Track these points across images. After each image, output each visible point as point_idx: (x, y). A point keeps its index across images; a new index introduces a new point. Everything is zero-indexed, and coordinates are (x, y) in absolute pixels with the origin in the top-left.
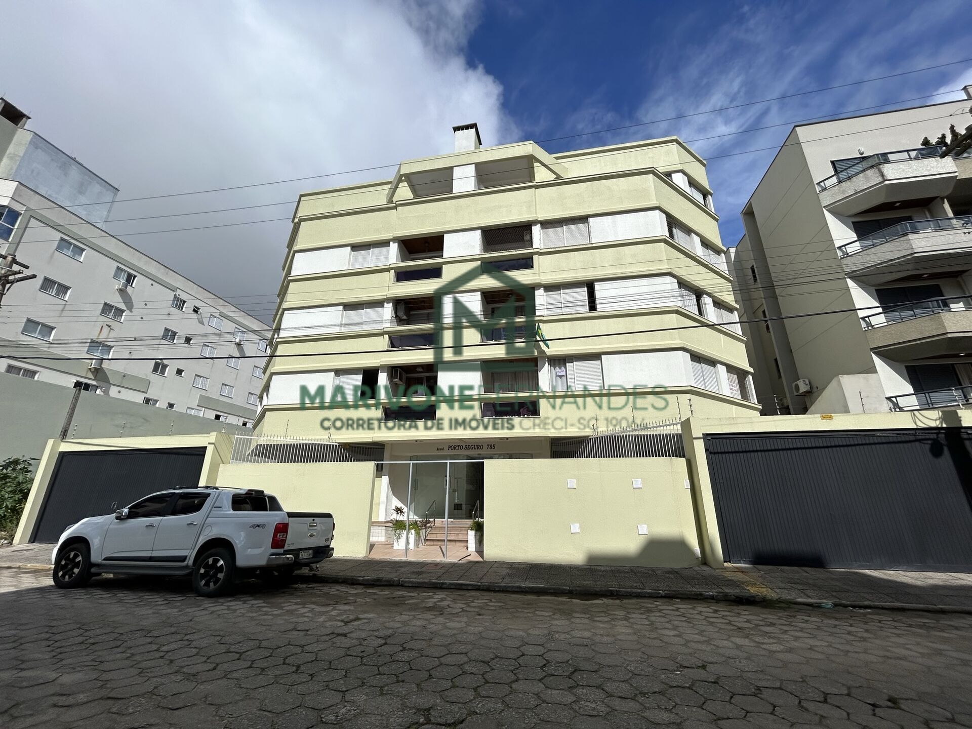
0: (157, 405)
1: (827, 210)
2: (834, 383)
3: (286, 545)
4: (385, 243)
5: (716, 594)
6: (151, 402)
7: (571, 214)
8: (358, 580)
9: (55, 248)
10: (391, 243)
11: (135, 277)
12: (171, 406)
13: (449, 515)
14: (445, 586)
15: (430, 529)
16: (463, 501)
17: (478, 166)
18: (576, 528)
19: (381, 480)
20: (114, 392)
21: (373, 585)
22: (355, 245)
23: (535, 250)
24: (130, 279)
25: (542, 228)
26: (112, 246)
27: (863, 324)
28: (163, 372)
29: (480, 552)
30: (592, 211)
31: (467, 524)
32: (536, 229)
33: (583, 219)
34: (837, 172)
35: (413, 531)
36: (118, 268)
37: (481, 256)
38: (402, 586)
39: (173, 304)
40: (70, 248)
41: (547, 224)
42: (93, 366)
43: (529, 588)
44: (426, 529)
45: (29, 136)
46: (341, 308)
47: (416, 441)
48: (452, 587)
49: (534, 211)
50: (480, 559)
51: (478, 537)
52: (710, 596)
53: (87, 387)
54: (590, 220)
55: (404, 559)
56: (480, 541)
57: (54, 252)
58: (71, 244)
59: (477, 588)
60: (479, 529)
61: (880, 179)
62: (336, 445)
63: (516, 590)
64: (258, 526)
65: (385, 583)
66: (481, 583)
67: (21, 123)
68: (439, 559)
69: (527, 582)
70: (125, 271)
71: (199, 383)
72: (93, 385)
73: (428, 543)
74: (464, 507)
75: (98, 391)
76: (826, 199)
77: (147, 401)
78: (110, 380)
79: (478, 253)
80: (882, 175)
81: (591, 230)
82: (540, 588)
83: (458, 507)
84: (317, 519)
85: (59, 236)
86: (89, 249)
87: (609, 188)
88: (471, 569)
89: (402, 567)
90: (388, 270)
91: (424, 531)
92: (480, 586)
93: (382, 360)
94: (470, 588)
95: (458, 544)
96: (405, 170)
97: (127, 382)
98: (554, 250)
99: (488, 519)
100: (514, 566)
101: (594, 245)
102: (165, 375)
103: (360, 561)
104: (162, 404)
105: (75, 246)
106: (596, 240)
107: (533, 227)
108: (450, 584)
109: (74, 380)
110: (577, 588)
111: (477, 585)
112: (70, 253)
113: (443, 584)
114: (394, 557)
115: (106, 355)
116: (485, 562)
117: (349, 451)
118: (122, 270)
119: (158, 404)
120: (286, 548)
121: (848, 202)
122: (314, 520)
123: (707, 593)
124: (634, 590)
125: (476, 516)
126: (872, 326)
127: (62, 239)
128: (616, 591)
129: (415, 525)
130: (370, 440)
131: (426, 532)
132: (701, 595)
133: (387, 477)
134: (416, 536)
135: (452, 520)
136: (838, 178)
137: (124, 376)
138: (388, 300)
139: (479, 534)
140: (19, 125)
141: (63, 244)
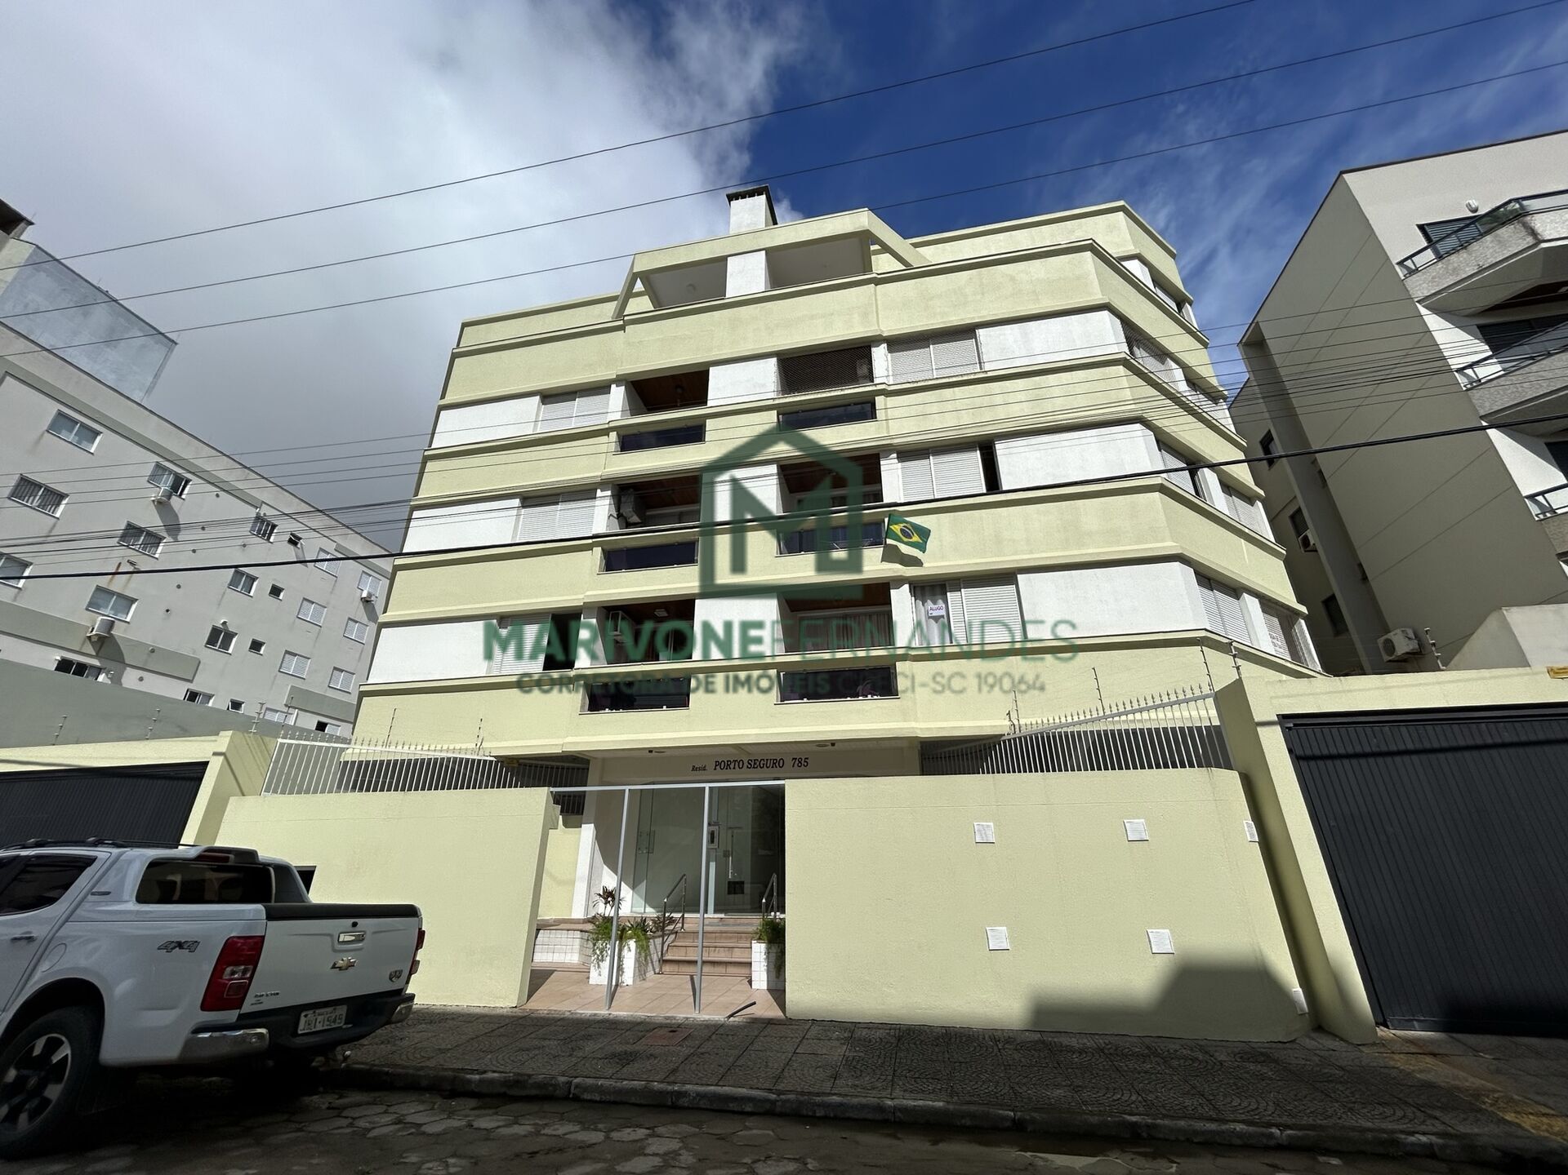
0: (210, 704)
1: (1426, 307)
2: (1492, 623)
3: (250, 1000)
4: (601, 388)
5: (1440, 1141)
6: (199, 699)
7: (944, 322)
8: (469, 1081)
9: (46, 428)
10: (613, 386)
11: (188, 481)
12: (236, 705)
13: (716, 905)
14: (684, 1102)
15: (673, 936)
16: (746, 877)
17: (773, 254)
18: (999, 937)
19: (580, 831)
20: (130, 679)
21: (504, 1095)
22: (548, 393)
23: (879, 387)
24: (179, 485)
25: (891, 350)
26: (151, 429)
27: (1534, 510)
28: (226, 645)
29: (777, 991)
30: (984, 316)
31: (751, 925)
32: (879, 354)
33: (967, 332)
34: (1431, 243)
35: (632, 944)
36: (158, 466)
37: (777, 402)
38: (577, 1099)
39: (252, 529)
40: (73, 429)
41: (897, 343)
42: (94, 633)
43: (905, 1110)
44: (663, 936)
45: (27, 250)
46: (516, 502)
47: (651, 751)
48: (702, 1104)
49: (875, 319)
50: (778, 1013)
51: (773, 957)
52: (1424, 1145)
53: (81, 669)
54: (981, 332)
55: (603, 1012)
56: (777, 966)
57: (42, 435)
58: (76, 422)
59: (768, 1111)
60: (775, 936)
61: (1530, 240)
62: (491, 762)
63: (870, 1116)
64: (180, 945)
65: (534, 1092)
66: (779, 1093)
67: (15, 231)
68: (684, 1012)
69: (898, 1092)
70: (171, 472)
71: (292, 665)
72: (93, 667)
73: (667, 968)
74: (747, 887)
75: (101, 678)
76: (1420, 287)
77: (193, 696)
78: (125, 657)
79: (772, 395)
80: (1533, 233)
81: (983, 349)
82: (935, 1112)
83: (735, 887)
84: (363, 923)
85: (53, 408)
86: (109, 432)
87: (1012, 279)
88: (756, 1046)
89: (588, 1037)
90: (604, 432)
91: (659, 941)
92: (773, 1102)
93: (588, 593)
94: (748, 1109)
95: (731, 970)
96: (642, 265)
97: (157, 660)
98: (915, 385)
99: (794, 916)
100: (858, 1034)
101: (990, 374)
102: (230, 651)
103: (501, 1017)
104: (219, 703)
105: (83, 425)
106: (992, 367)
107: (873, 349)
108: (699, 1095)
109: (58, 656)
110: (1035, 1115)
111: (767, 1100)
112: (72, 437)
113: (680, 1094)
114: (583, 1006)
115: (123, 613)
116: (788, 1022)
117: (518, 773)
118: (165, 469)
119: (211, 701)
120: (247, 1007)
121: (1466, 287)
122: (355, 925)
123: (1412, 1139)
124: (1200, 1125)
125: (769, 908)
126: (1553, 511)
127: (60, 414)
128: (1148, 1126)
129: (640, 929)
130: (558, 750)
131: (663, 943)
132: (1395, 1143)
133: (593, 825)
134: (638, 954)
135: (722, 916)
136: (1436, 252)
137: (153, 651)
138: (604, 483)
139: (774, 949)
140: (11, 235)
141: (61, 422)
